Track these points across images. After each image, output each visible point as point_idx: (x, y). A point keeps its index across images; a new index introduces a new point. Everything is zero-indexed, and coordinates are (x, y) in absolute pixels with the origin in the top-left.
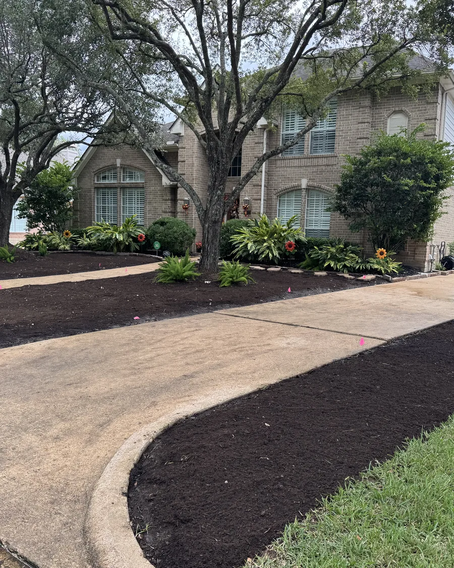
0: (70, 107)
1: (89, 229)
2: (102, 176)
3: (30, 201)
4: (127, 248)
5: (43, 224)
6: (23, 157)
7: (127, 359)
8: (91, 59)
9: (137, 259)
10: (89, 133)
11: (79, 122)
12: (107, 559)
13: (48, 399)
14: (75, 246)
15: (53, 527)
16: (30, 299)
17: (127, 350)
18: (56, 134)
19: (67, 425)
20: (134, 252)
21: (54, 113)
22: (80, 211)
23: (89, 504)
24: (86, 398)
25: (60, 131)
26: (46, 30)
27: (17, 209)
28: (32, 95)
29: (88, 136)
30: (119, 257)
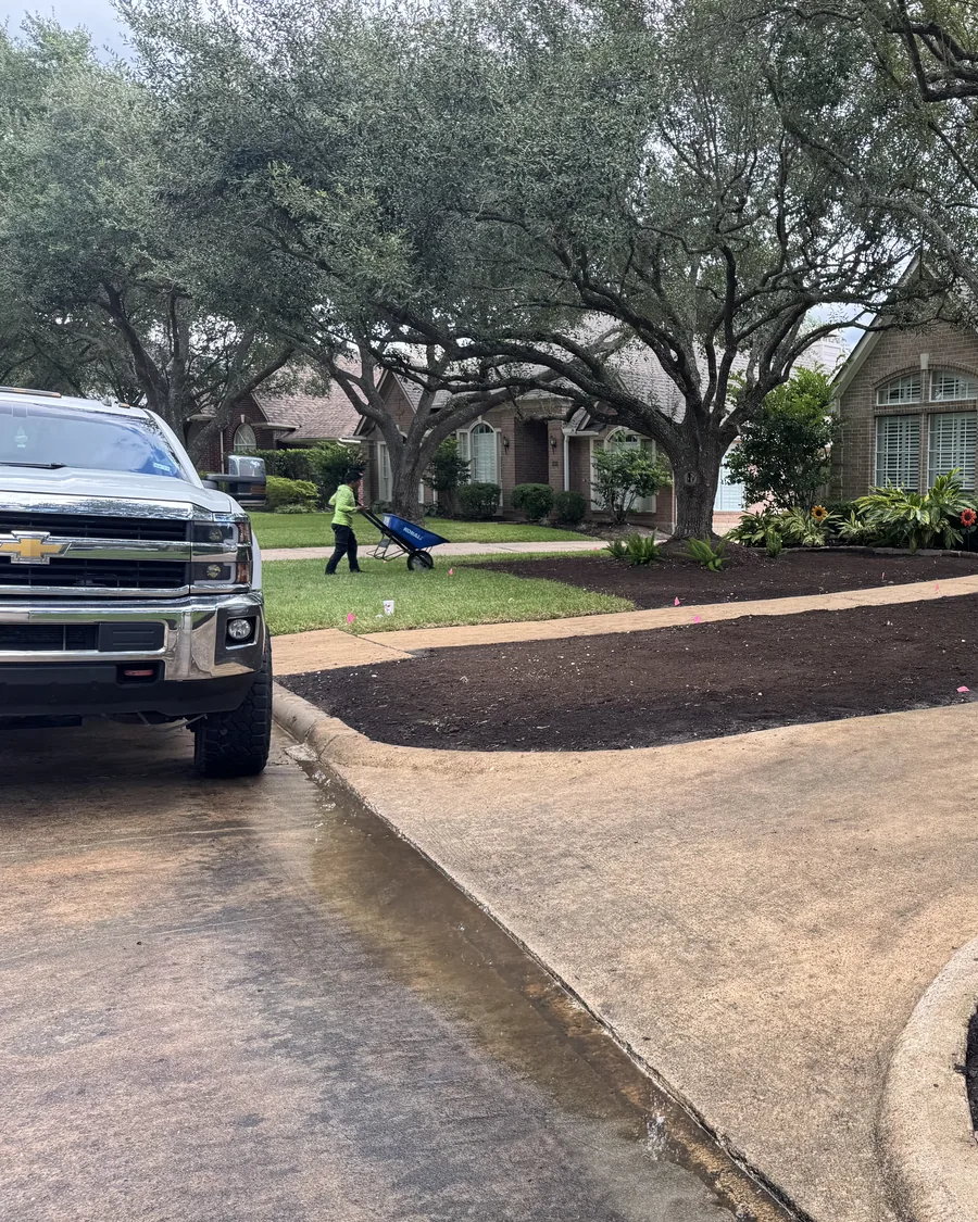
0: (830, 252)
1: (862, 502)
2: (889, 391)
3: (750, 448)
4: (938, 541)
5: (773, 494)
6: (740, 362)
7: (947, 776)
8: (876, 148)
9: (959, 562)
10: (868, 304)
11: (849, 282)
12: (929, 1206)
13: (794, 848)
14: (833, 536)
15: (814, 1118)
16: (754, 643)
17: (946, 757)
18: (802, 312)
19: (834, 905)
20: (952, 547)
21: (800, 268)
22: (845, 466)
23: (885, 1080)
24: (867, 853)
25: (809, 304)
26: (789, 99)
27: (726, 466)
28: (756, 234)
29: (866, 311)
30: (920, 559)
